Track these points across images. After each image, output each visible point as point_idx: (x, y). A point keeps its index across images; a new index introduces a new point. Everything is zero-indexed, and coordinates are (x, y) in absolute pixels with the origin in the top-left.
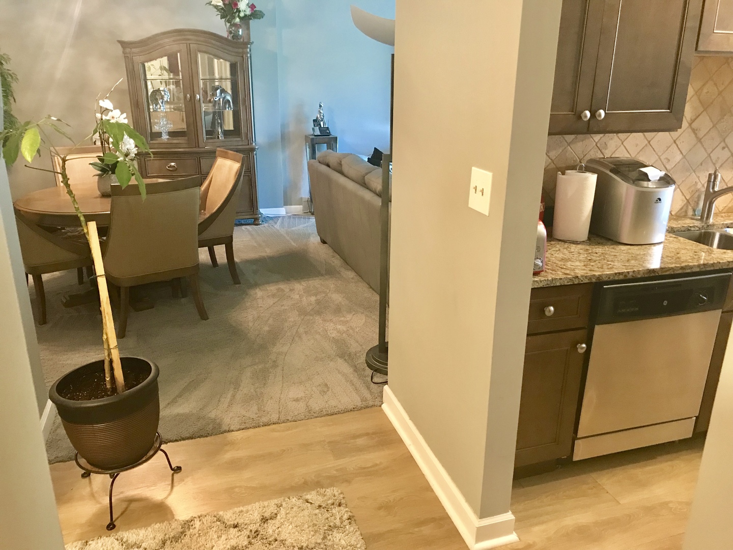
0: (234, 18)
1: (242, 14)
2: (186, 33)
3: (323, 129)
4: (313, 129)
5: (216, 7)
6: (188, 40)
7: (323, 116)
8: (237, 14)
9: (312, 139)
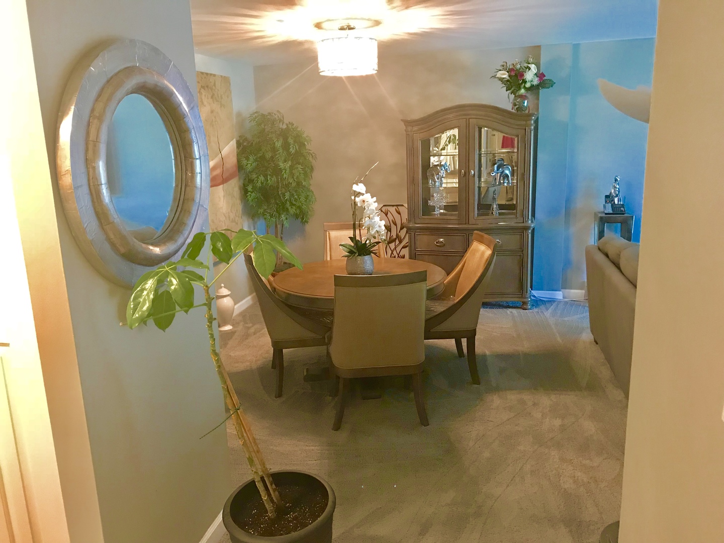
0: (520, 89)
1: (528, 85)
2: (467, 108)
3: (618, 206)
4: (605, 207)
5: (501, 79)
6: (468, 115)
7: (619, 192)
8: (524, 84)
9: (601, 218)
